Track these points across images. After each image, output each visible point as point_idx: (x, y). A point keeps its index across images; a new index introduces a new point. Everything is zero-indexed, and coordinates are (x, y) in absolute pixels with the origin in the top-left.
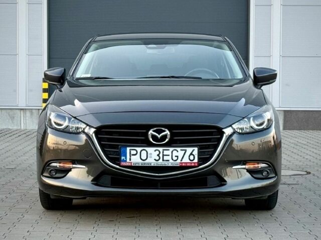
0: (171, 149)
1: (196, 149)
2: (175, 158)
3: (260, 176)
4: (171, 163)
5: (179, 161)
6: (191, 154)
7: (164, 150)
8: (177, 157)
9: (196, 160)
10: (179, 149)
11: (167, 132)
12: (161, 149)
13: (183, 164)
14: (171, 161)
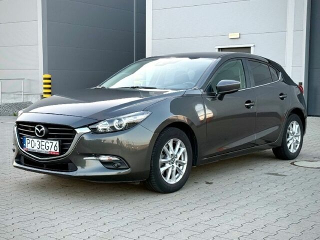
0: (45, 141)
1: (58, 142)
2: (47, 148)
3: (111, 167)
4: (44, 151)
5: (49, 150)
6: (55, 146)
7: (42, 141)
8: (48, 147)
9: (58, 151)
10: (49, 141)
11: (43, 129)
12: (40, 140)
13: (51, 153)
14: (45, 150)
